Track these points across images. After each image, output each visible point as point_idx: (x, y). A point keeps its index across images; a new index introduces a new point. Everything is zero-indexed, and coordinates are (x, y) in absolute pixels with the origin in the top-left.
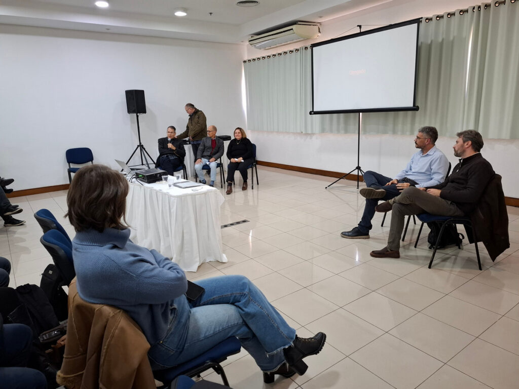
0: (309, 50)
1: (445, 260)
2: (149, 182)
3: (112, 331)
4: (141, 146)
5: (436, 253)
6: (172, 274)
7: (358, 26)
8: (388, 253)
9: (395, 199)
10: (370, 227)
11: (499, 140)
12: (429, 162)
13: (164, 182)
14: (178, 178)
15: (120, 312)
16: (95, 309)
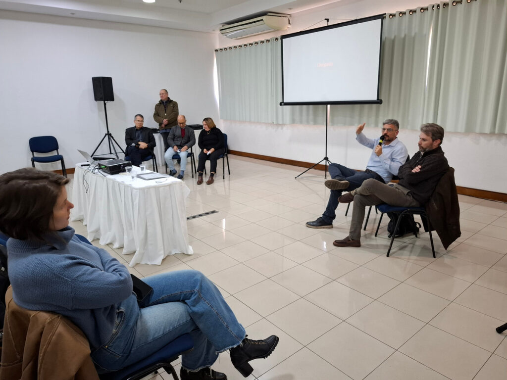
0: (280, 41)
1: (402, 248)
2: (112, 173)
3: (49, 337)
4: (109, 135)
5: (394, 242)
6: (114, 277)
7: (326, 19)
8: (349, 242)
9: (356, 191)
10: (334, 217)
11: (456, 133)
12: (391, 153)
13: (127, 173)
14: (142, 169)
15: (59, 317)
16: (30, 315)
